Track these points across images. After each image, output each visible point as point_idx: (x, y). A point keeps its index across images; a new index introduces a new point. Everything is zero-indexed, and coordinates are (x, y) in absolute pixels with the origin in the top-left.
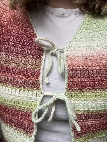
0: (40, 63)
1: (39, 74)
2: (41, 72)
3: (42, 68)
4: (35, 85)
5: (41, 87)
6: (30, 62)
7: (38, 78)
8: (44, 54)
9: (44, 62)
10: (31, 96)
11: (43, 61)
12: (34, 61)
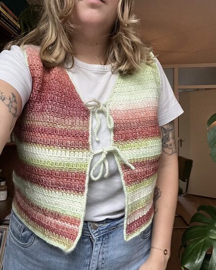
0: (88, 124)
1: (88, 134)
2: (90, 133)
3: (90, 128)
4: (85, 146)
5: (91, 147)
6: (78, 124)
7: (87, 139)
8: (91, 115)
9: (92, 123)
10: (81, 157)
11: (90, 123)
12: (81, 122)
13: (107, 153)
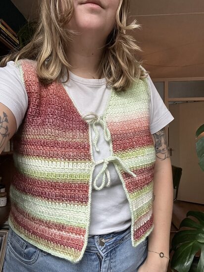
1: (89, 146)
5: (92, 158)
13: (108, 163)
